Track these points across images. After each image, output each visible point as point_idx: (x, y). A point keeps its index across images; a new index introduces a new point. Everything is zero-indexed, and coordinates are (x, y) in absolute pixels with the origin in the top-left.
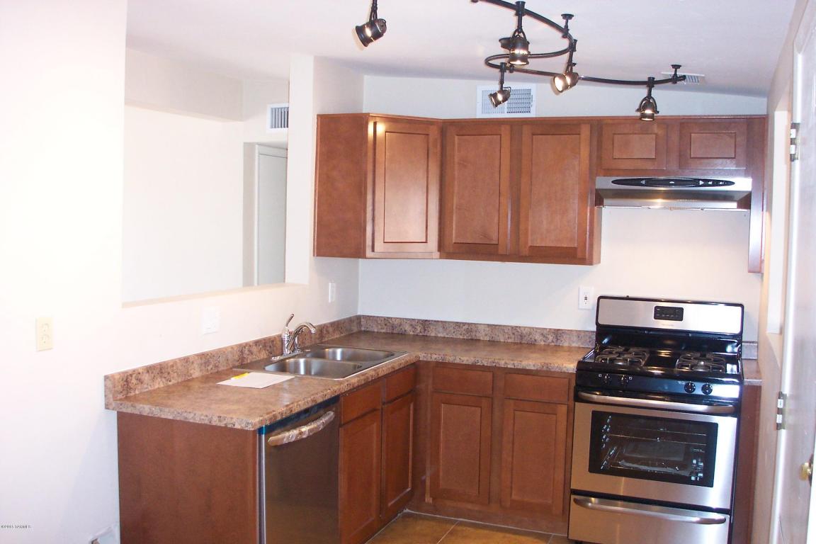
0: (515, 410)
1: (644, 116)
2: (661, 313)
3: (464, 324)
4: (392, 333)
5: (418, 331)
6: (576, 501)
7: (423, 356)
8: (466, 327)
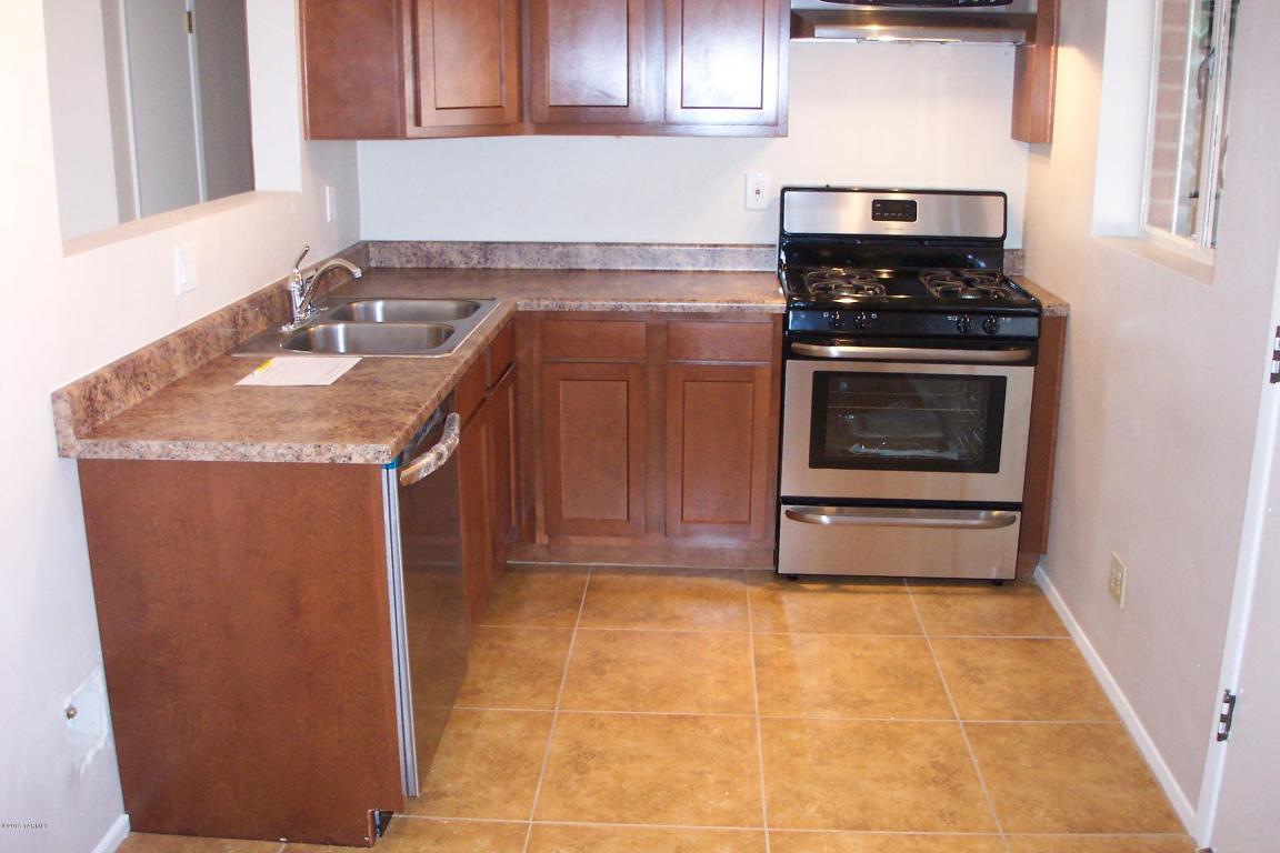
0: (685, 381)
2: (882, 210)
3: (556, 244)
4: (428, 268)
5: (475, 262)
6: (789, 514)
7: (522, 304)
8: (560, 248)
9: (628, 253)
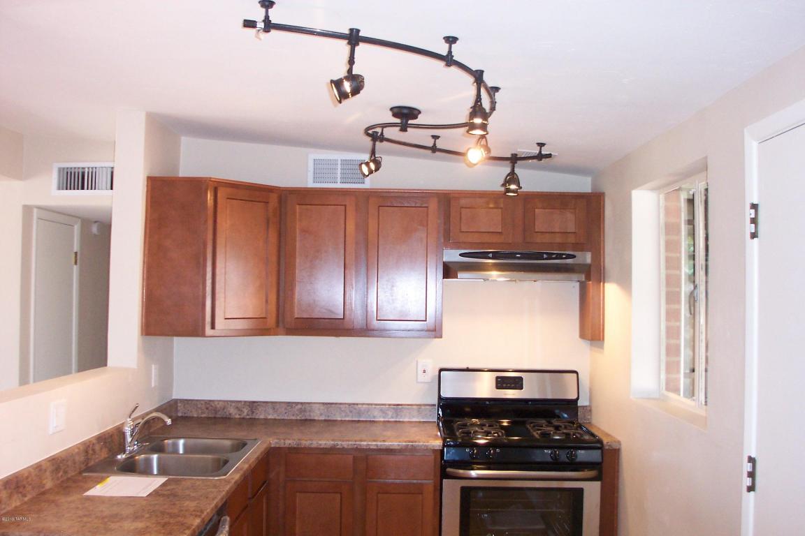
0: (379, 493)
1: (508, 190)
2: (502, 383)
3: (297, 403)
4: (215, 418)
5: (245, 414)
7: (273, 442)
8: (299, 406)
9: (343, 409)
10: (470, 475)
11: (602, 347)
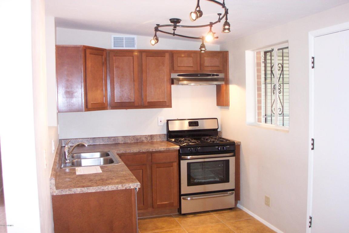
0: (156, 168)
1: (201, 50)
2: (191, 124)
3: (112, 137)
5: (91, 143)
6: (183, 199)
8: (113, 138)
9: (130, 138)
10: (188, 158)
11: (228, 109)
